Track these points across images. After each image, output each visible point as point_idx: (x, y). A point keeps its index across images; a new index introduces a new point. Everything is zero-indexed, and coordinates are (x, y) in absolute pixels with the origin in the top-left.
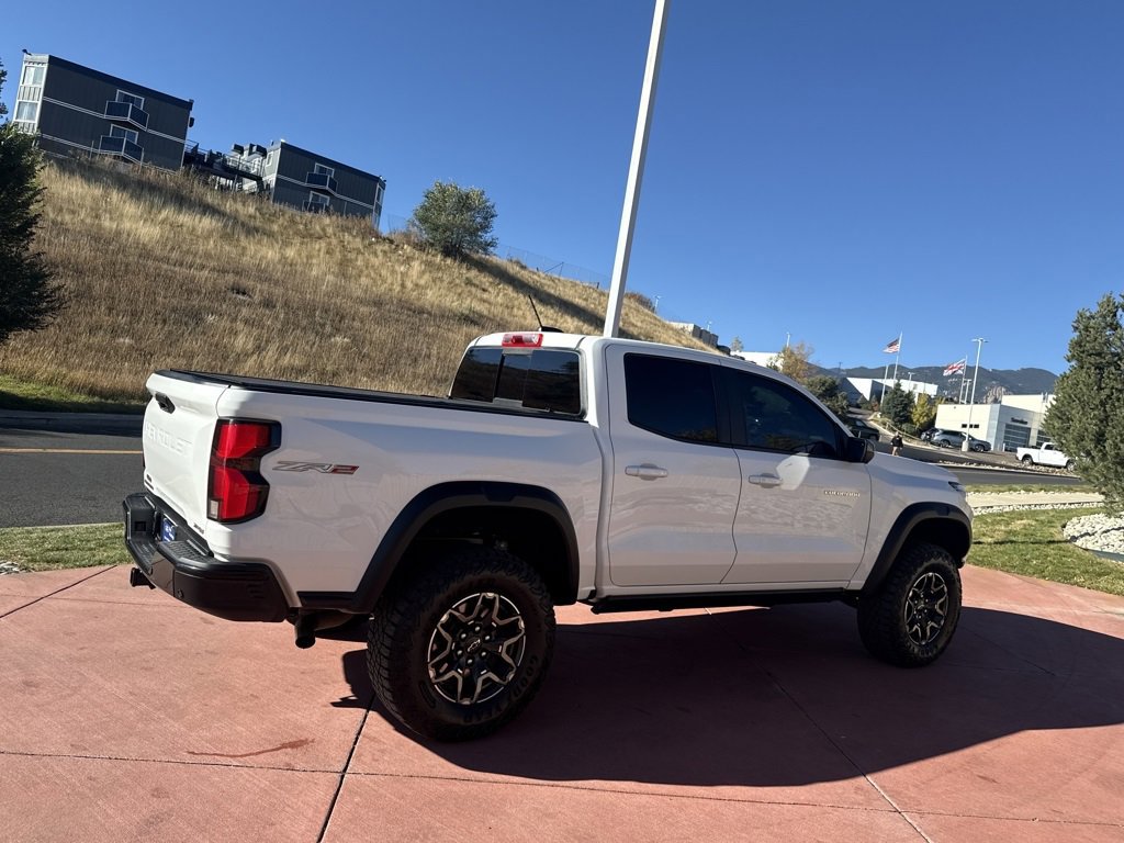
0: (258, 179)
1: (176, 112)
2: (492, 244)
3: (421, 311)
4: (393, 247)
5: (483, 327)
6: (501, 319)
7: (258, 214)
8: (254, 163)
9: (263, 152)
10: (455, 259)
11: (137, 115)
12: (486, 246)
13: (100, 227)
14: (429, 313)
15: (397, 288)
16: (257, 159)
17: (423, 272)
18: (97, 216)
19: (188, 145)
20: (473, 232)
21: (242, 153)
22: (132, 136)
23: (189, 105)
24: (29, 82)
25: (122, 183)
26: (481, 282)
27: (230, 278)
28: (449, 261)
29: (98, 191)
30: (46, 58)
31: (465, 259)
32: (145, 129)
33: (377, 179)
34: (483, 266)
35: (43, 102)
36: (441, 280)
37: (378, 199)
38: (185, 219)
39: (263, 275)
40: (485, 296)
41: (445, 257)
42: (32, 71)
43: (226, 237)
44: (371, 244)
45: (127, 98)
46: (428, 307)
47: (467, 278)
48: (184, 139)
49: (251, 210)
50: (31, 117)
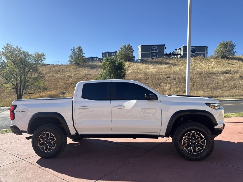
0: (180, 54)
1: (162, 47)
2: (236, 52)
3: (212, 73)
4: (208, 60)
5: (230, 73)
6: (237, 71)
7: (177, 61)
8: (179, 52)
9: (180, 49)
10: (225, 59)
11: (156, 50)
12: (233, 54)
13: (146, 72)
14: (214, 73)
15: (207, 69)
16: (180, 50)
17: (215, 64)
18: (146, 70)
19: (165, 52)
20: (229, 51)
21: (177, 50)
22: (155, 54)
23: (164, 45)
24: (139, 51)
25: (152, 63)
26: (232, 63)
27: (167, 76)
28: (223, 60)
29: (147, 65)
30: (141, 46)
31: (228, 58)
32: (157, 52)
33: (205, 47)
34: (233, 59)
35: (141, 53)
36: (220, 65)
37: (206, 51)
38: (162, 66)
39: (175, 73)
40: (233, 66)
41: (222, 59)
42: (139, 49)
43: (169, 67)
44: (202, 61)
45: (154, 48)
46: (214, 72)
47: (228, 63)
48: (164, 51)
49: (175, 61)
50: (140, 56)
